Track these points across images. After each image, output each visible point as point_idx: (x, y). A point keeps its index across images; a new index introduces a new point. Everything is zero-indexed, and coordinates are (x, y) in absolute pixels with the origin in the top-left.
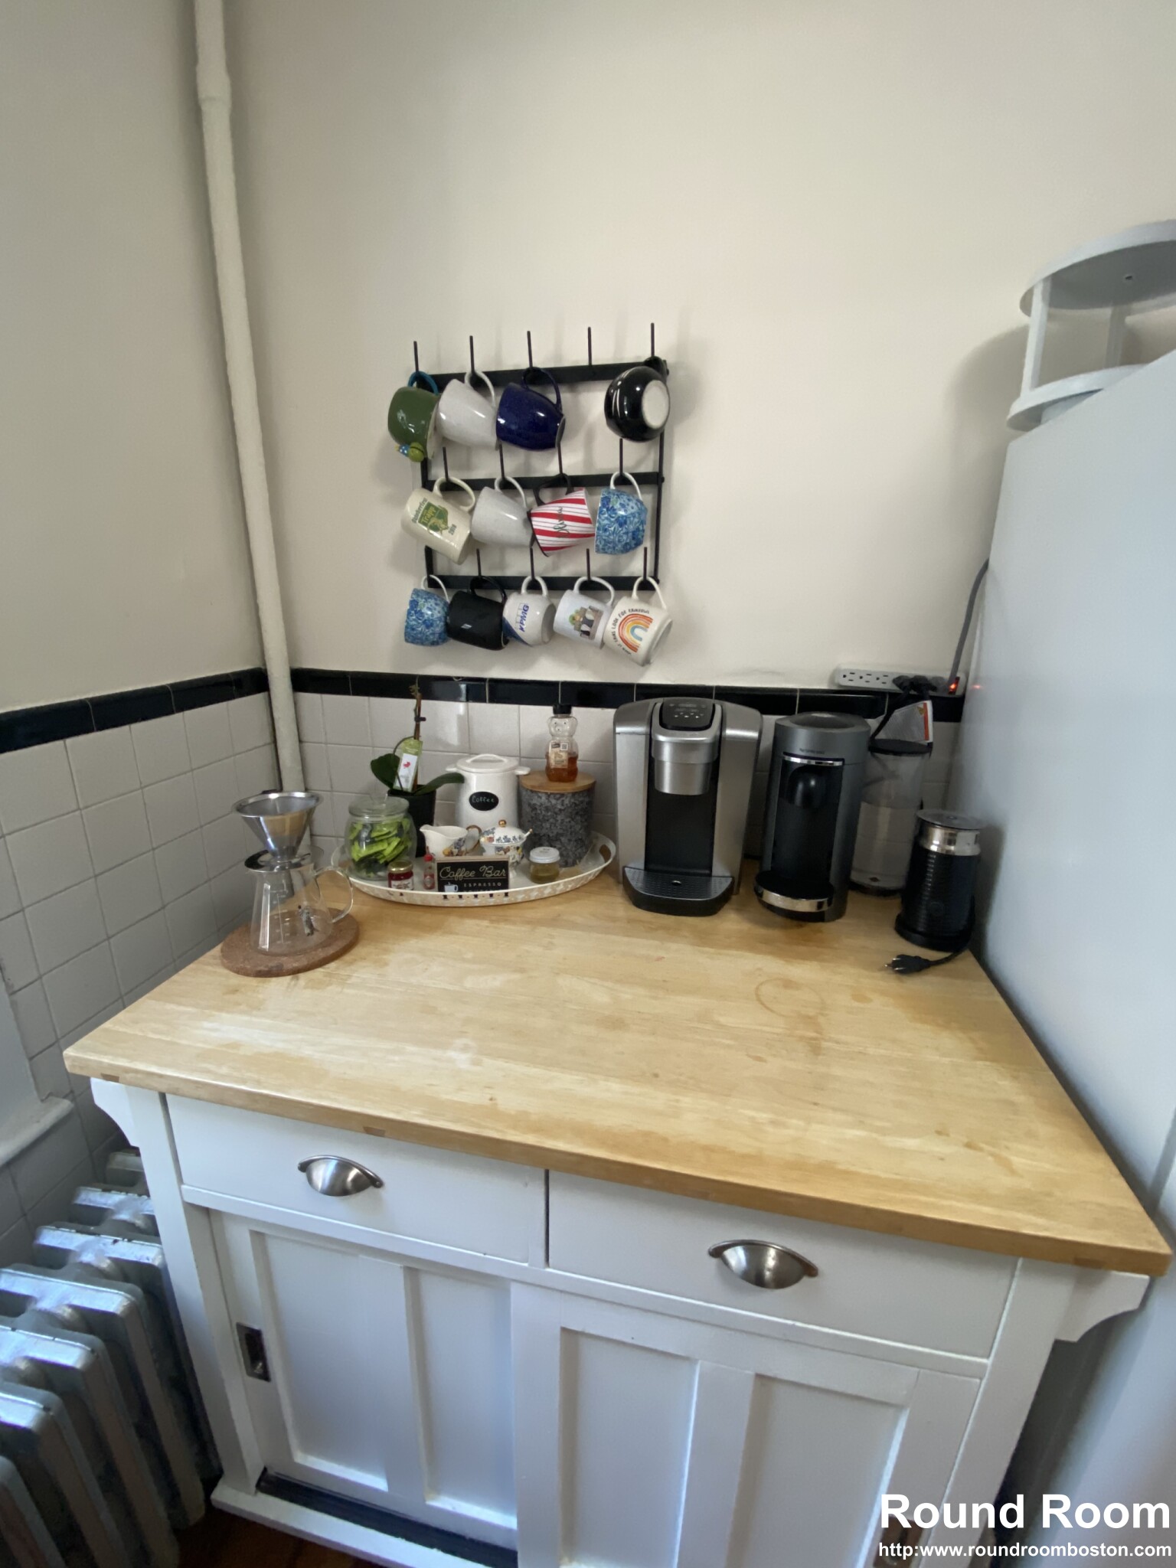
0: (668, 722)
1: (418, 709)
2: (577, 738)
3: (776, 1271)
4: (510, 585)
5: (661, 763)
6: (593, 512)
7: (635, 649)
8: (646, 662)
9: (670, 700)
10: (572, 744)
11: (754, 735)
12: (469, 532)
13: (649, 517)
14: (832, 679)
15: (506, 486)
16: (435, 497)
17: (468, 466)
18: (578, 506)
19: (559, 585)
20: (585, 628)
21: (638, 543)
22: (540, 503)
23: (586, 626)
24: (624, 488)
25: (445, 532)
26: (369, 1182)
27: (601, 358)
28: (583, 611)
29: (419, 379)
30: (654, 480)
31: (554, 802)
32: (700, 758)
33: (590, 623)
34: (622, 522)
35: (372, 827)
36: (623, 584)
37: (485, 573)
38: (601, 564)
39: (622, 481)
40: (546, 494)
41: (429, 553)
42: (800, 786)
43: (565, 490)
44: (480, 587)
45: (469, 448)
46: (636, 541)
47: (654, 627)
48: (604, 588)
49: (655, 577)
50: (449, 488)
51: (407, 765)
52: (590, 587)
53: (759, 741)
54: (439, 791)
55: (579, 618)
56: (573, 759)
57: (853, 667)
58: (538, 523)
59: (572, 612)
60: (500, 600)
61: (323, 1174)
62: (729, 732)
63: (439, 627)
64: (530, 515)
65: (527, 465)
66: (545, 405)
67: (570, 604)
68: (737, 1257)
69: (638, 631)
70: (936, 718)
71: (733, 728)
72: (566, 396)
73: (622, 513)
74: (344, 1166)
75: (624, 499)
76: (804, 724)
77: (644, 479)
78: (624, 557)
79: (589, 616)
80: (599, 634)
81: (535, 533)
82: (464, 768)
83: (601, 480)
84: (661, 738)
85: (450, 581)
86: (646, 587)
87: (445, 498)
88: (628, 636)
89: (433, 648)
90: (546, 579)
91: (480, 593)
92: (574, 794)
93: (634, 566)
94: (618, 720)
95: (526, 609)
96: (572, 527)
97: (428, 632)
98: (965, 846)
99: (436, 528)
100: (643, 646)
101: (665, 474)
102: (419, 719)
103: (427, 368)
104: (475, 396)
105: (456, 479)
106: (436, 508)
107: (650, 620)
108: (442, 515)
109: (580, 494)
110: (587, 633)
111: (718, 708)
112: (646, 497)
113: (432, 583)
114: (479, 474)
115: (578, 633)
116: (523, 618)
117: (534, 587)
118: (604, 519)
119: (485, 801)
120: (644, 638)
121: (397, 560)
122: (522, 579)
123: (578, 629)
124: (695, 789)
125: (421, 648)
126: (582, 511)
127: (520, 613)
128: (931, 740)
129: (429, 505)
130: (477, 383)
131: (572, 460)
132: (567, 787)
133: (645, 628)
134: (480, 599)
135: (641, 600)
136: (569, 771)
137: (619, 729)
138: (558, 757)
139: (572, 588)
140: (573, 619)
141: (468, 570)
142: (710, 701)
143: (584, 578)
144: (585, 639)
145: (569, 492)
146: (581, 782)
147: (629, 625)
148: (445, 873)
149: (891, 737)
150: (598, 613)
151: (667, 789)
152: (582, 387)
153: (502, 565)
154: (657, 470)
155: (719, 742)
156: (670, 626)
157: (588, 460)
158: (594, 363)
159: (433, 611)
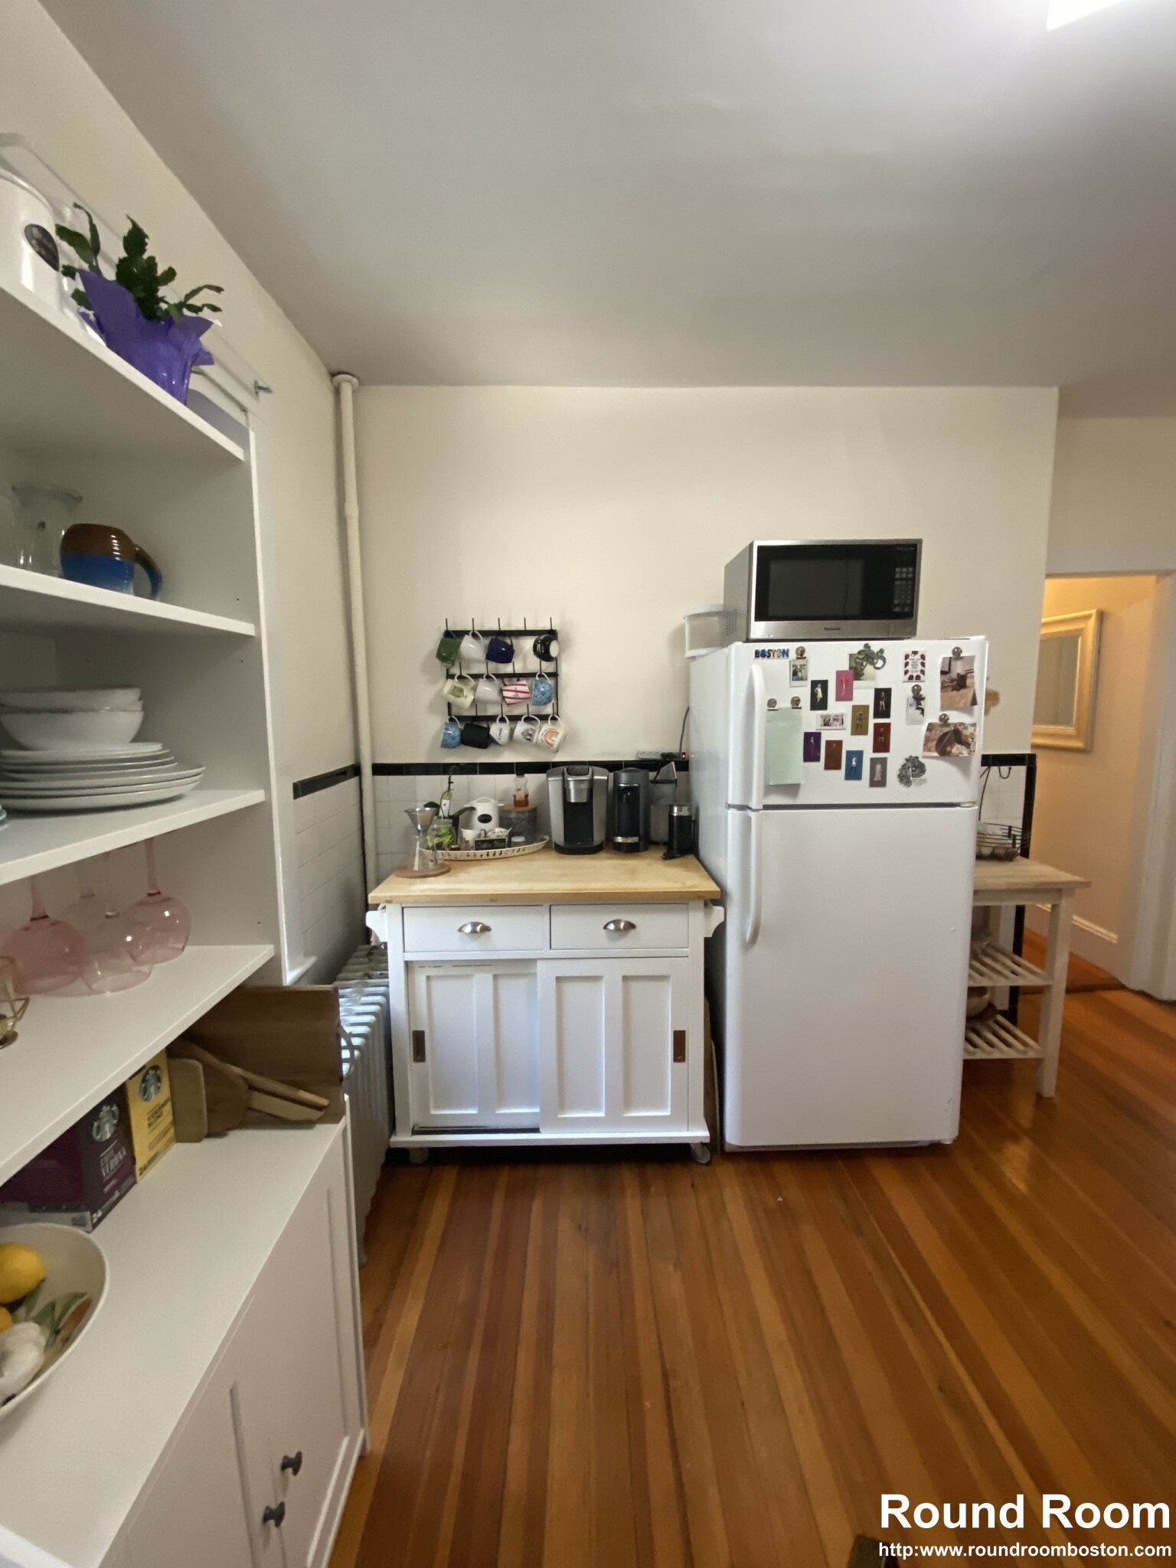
0: (570, 774)
1: (450, 779)
2: (528, 787)
3: (624, 927)
4: (492, 719)
5: (569, 790)
6: (530, 688)
7: (552, 745)
8: (557, 751)
9: (571, 767)
10: (526, 790)
11: (606, 778)
12: (473, 698)
13: (553, 690)
14: (637, 756)
15: (488, 677)
16: (456, 682)
17: (468, 668)
18: (523, 686)
19: (515, 719)
20: (528, 737)
21: (550, 701)
22: (505, 685)
23: (529, 736)
24: (542, 679)
25: (463, 698)
26: (486, 929)
27: (530, 627)
28: (527, 730)
29: (448, 634)
30: (554, 675)
31: (520, 815)
32: (585, 786)
33: (530, 735)
34: (543, 693)
35: (438, 830)
36: (544, 718)
37: (479, 714)
38: (533, 710)
39: (541, 676)
40: (506, 681)
41: (449, 705)
42: (624, 796)
43: (516, 679)
44: (477, 720)
45: (470, 661)
46: (549, 700)
47: (560, 736)
48: (535, 720)
49: (557, 714)
50: (461, 677)
51: (445, 805)
52: (528, 720)
53: (608, 780)
54: (461, 817)
55: (525, 733)
56: (527, 796)
57: (644, 750)
58: (506, 694)
59: (522, 731)
60: (486, 726)
61: (468, 929)
62: (596, 777)
63: (458, 739)
64: (501, 691)
65: (497, 669)
66: (505, 645)
67: (521, 727)
68: (612, 927)
69: (553, 738)
70: (677, 770)
71: (597, 775)
72: (514, 641)
73: (542, 689)
74: (475, 925)
75: (543, 685)
76: (625, 772)
77: (550, 675)
78: (543, 707)
79: (530, 732)
80: (535, 740)
81: (504, 698)
82: (474, 804)
83: (533, 675)
84: (569, 779)
85: (461, 718)
86: (554, 719)
87: (460, 682)
88: (550, 741)
89: (454, 749)
90: (508, 716)
91: (476, 723)
92: (529, 811)
93: (548, 710)
94: (548, 777)
95: (501, 730)
96: (521, 695)
97: (453, 742)
98: (685, 812)
99: (458, 697)
100: (556, 744)
101: (559, 673)
102: (450, 783)
103: (451, 628)
104: (474, 641)
105: (464, 674)
106: (458, 688)
107: (558, 733)
108: (461, 691)
109: (524, 682)
110: (529, 740)
111: (590, 769)
112: (551, 682)
113: (451, 720)
114: (475, 671)
115: (525, 740)
116: (500, 734)
117: (502, 720)
118: (536, 692)
119: (485, 819)
120: (556, 741)
121: (432, 708)
122: (497, 716)
123: (525, 738)
124: (584, 799)
125: (449, 750)
126: (526, 689)
127: (498, 732)
128: (676, 777)
129: (455, 687)
130: (474, 635)
131: (517, 666)
132: (523, 809)
133: (556, 736)
134: (476, 726)
135: (553, 724)
136: (525, 802)
137: (549, 779)
138: (521, 796)
139: (520, 720)
140: (523, 733)
141: (472, 713)
142: (587, 766)
143: (526, 716)
144: (528, 742)
145: (518, 680)
146: (530, 807)
147: (549, 735)
148: (478, 846)
149: (663, 778)
150: (534, 731)
151: (573, 800)
152: (520, 637)
153: (485, 710)
154: (555, 671)
155: (592, 781)
156: (566, 735)
157: (525, 666)
158: (527, 629)
159: (454, 732)
